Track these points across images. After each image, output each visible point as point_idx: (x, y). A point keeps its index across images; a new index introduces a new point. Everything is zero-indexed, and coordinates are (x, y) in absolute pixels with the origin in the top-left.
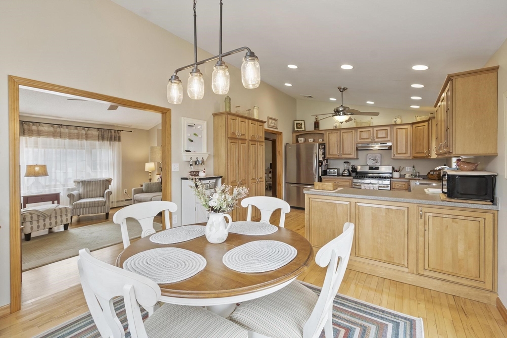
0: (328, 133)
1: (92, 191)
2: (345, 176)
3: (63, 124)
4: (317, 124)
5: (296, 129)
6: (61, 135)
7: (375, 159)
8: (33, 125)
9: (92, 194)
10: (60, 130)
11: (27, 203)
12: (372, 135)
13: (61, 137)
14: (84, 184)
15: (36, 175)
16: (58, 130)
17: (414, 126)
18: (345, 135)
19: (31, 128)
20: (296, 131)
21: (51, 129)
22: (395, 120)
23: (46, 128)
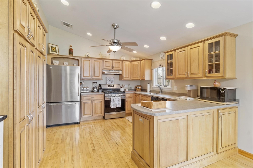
0: (83, 59)
2: (94, 92)
4: (71, 52)
5: (51, 52)
7: (111, 80)
12: (112, 65)
17: (132, 62)
18: (96, 62)
20: (51, 53)
22: (123, 58)
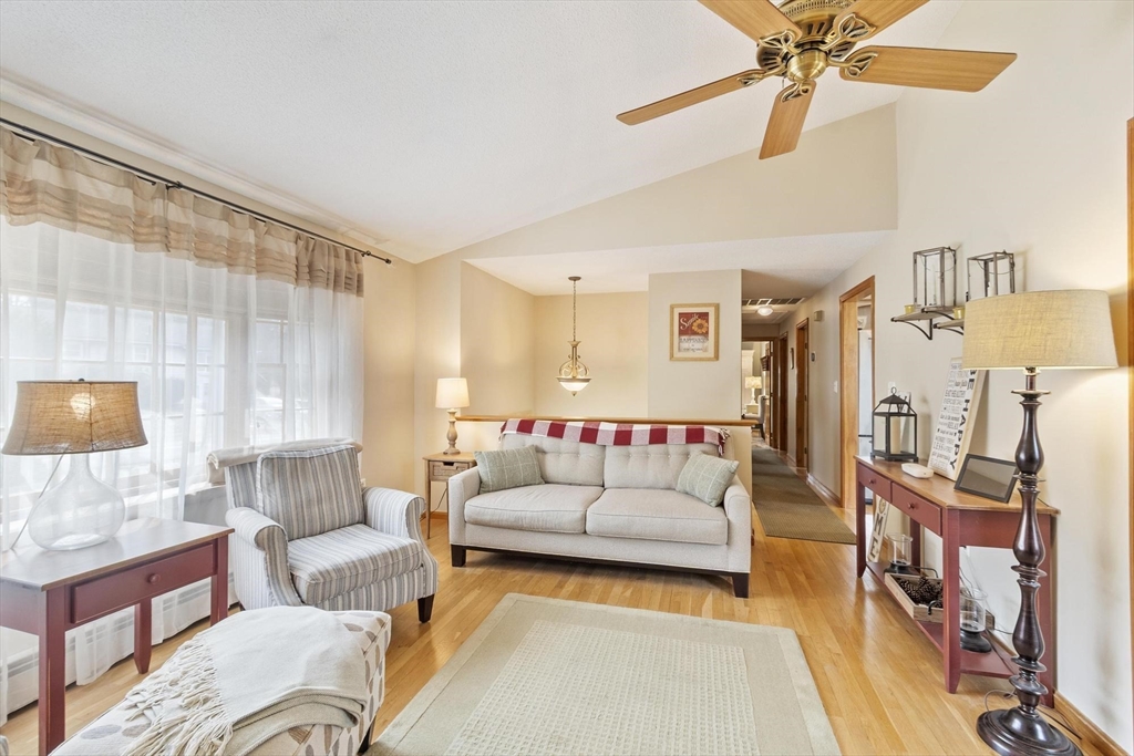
1: (320, 501)
3: (184, 184)
6: (167, 237)
8: (41, 155)
9: (322, 517)
10: (166, 209)
11: (73, 620)
13: (167, 248)
14: (282, 473)
15: (86, 439)
16: (157, 208)
19: (20, 169)
21: (126, 198)
23: (98, 186)
